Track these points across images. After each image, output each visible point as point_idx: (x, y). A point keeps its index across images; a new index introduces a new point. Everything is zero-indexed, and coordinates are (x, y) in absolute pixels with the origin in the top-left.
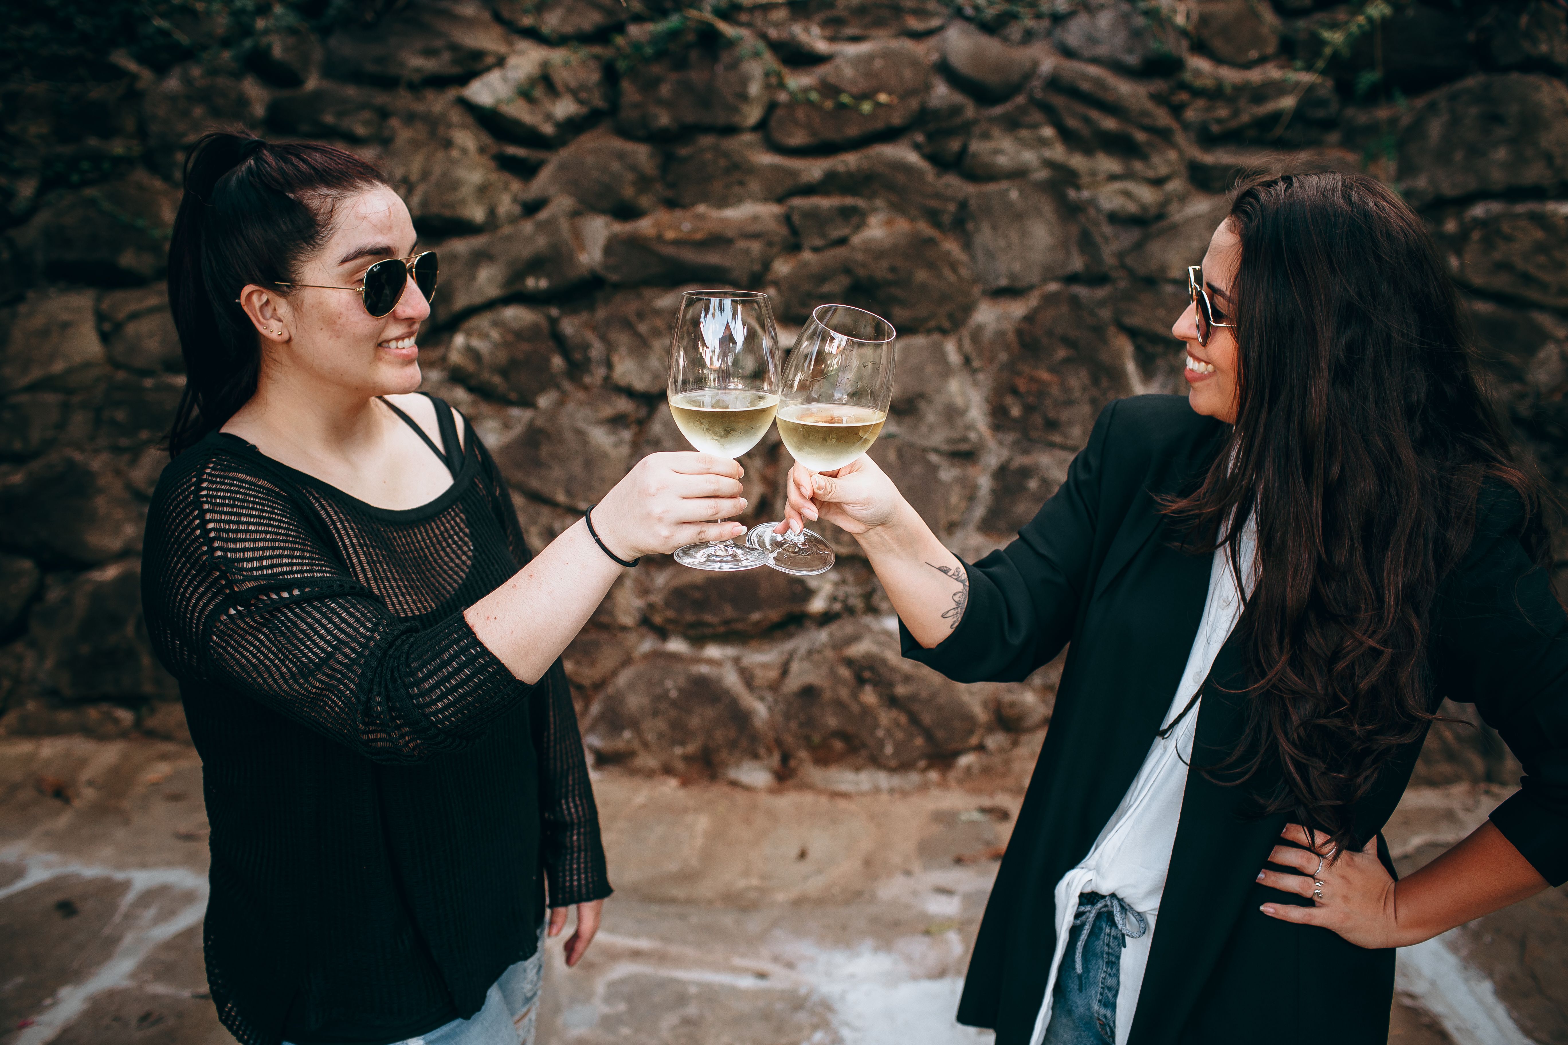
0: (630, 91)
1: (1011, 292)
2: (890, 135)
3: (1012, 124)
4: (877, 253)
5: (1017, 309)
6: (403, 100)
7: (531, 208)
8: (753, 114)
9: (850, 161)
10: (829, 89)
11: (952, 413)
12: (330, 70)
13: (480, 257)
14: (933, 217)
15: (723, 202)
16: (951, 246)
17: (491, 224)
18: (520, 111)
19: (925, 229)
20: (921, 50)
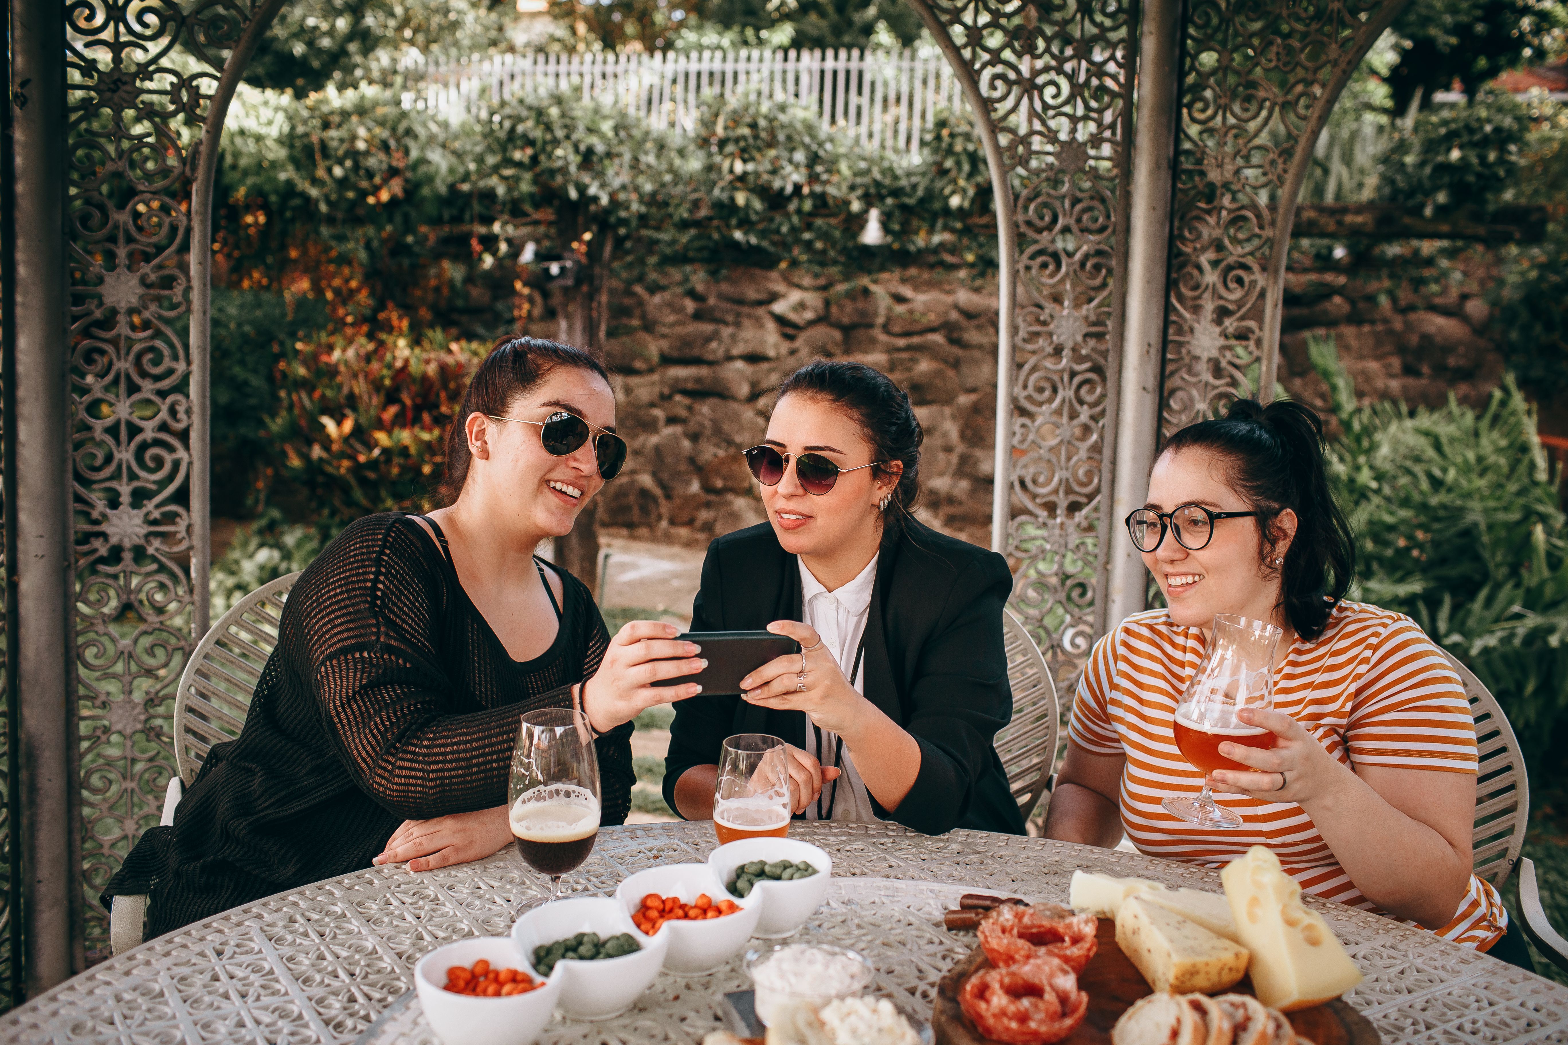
0: (834, 310)
1: (972, 390)
2: (933, 330)
3: (979, 328)
4: (922, 374)
5: (973, 397)
6: (746, 310)
7: (793, 352)
8: (880, 320)
9: (916, 340)
10: (911, 312)
11: (945, 434)
12: (721, 296)
13: (772, 370)
14: (946, 362)
15: (866, 352)
16: (951, 373)
17: (777, 358)
18: (793, 317)
19: (942, 366)
20: (949, 299)
